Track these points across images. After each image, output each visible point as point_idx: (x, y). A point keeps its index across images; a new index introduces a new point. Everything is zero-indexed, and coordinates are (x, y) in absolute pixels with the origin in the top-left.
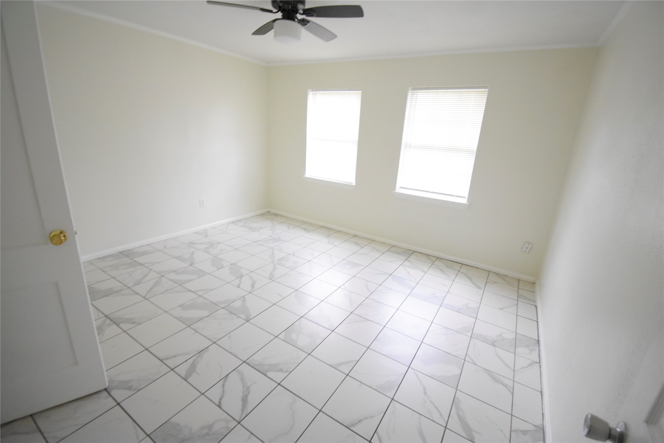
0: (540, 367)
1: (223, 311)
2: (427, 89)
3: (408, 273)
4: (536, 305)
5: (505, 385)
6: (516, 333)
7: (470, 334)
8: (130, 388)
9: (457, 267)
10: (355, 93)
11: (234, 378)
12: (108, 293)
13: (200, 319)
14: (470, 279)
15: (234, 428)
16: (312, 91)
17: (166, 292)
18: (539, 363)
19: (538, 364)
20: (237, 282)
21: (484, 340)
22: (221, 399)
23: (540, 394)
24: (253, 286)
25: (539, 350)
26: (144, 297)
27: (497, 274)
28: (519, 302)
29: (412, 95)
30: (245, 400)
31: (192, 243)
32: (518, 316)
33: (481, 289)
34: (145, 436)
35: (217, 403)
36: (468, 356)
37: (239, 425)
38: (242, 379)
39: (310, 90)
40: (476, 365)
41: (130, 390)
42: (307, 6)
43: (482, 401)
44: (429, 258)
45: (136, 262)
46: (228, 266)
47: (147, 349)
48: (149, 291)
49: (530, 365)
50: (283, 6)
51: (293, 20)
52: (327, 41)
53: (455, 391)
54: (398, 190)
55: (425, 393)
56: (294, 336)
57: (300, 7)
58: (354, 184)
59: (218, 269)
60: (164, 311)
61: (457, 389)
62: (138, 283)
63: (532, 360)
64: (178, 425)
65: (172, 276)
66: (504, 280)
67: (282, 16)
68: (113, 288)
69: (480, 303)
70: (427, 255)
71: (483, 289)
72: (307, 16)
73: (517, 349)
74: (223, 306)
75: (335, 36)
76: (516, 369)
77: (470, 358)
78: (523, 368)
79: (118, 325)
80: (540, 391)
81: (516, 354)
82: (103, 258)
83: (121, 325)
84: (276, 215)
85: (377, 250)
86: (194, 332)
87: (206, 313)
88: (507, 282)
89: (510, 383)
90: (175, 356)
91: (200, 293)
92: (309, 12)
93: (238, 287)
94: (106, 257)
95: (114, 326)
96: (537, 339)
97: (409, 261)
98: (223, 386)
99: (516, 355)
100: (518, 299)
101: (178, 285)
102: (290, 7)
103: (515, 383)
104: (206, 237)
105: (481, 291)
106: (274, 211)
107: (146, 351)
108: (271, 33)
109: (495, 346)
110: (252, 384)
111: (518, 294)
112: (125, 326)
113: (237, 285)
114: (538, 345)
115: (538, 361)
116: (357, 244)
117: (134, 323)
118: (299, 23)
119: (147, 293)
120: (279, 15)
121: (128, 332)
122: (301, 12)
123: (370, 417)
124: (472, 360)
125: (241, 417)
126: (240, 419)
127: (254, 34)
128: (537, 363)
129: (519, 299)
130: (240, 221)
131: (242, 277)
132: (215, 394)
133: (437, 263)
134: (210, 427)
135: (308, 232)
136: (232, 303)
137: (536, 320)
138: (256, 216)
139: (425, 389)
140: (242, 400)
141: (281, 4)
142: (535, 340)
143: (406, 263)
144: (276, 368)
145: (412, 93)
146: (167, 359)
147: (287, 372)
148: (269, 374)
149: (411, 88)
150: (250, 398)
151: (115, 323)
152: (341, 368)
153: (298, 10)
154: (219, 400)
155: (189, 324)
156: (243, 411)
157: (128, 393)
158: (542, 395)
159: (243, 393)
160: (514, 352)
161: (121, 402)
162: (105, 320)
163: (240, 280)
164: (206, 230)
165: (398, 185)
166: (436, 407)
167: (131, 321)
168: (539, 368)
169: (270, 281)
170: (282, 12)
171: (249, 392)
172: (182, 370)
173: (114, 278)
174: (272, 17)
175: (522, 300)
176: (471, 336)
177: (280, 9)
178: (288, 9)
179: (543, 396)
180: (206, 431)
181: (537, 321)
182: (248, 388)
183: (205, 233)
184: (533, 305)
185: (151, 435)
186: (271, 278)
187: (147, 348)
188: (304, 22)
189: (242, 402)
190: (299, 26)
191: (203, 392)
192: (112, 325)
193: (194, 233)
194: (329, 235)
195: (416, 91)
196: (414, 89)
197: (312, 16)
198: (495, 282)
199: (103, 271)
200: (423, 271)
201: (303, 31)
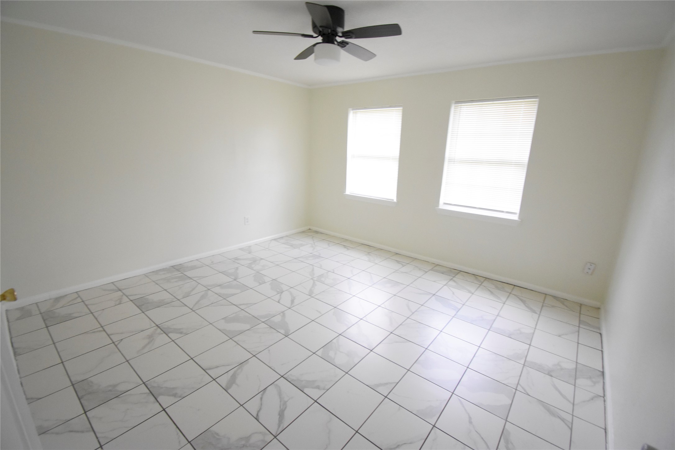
0: (605, 401)
1: (263, 325)
2: (472, 101)
3: (453, 293)
4: (601, 333)
5: (563, 420)
6: (577, 362)
7: (522, 362)
8: (175, 395)
9: (508, 288)
10: (396, 110)
11: (272, 392)
12: (160, 304)
13: (242, 332)
14: (523, 302)
15: (270, 442)
16: (353, 110)
17: (212, 305)
18: (604, 397)
19: (602, 398)
20: (277, 297)
21: (540, 368)
22: (258, 412)
23: (603, 431)
24: (292, 301)
25: (604, 383)
26: (191, 309)
27: (555, 297)
28: (580, 329)
29: (455, 108)
30: (281, 415)
31: (236, 259)
32: (579, 345)
33: (536, 313)
34: (187, 442)
35: (255, 416)
36: (520, 385)
37: (275, 439)
38: (280, 394)
39: (351, 109)
40: (530, 396)
41: (175, 397)
42: (347, 28)
43: (535, 436)
44: (476, 278)
45: (186, 275)
46: (270, 281)
47: (192, 359)
48: (196, 304)
49: (592, 399)
50: (323, 30)
51: (333, 43)
52: (366, 60)
53: (504, 423)
54: (442, 206)
55: (470, 422)
56: (331, 354)
57: (340, 30)
58: (395, 200)
59: (260, 284)
60: (209, 323)
61: (506, 421)
62: (187, 295)
63: (595, 394)
64: (217, 434)
65: (218, 290)
66: (564, 304)
67: (322, 40)
68: (165, 299)
69: (535, 328)
70: (475, 275)
71: (538, 313)
72: (346, 38)
73: (577, 381)
74: (263, 320)
75: (374, 55)
76: (575, 403)
77: (523, 388)
78: (584, 402)
79: (167, 335)
80: (604, 428)
81: (576, 385)
82: (156, 272)
83: (170, 335)
84: (317, 232)
85: (420, 269)
86: (236, 344)
87: (247, 326)
88: (567, 306)
89: (569, 418)
90: (217, 367)
91: (242, 307)
92: (348, 34)
93: (279, 302)
94: (160, 270)
95: (164, 334)
96: (601, 370)
97: (455, 281)
98: (261, 398)
99: (576, 388)
100: (579, 325)
101: (222, 299)
102: (330, 31)
103: (574, 418)
104: (250, 253)
105: (536, 316)
106: (314, 228)
107: (191, 360)
108: (312, 57)
109: (551, 376)
110: (289, 399)
111: (580, 320)
112: (173, 336)
113: (277, 301)
114: (602, 377)
115: (602, 395)
116: (398, 262)
117: (181, 333)
118: (338, 45)
119: (194, 305)
120: (320, 39)
121: (175, 341)
122: (340, 34)
123: (410, 443)
124: (525, 390)
125: (277, 431)
126: (276, 433)
127: (296, 59)
128: (601, 396)
129: (581, 326)
130: (282, 238)
131: (282, 292)
132: (253, 406)
133: (486, 283)
134: (248, 438)
135: (348, 249)
136: (272, 317)
137: (600, 349)
138: (298, 233)
139: (470, 418)
140: (279, 414)
141: (321, 29)
142: (599, 371)
143: (451, 283)
144: (313, 384)
145: (455, 106)
146: (210, 369)
147: (324, 389)
148: (306, 390)
149: (454, 102)
150: (286, 413)
151: (165, 333)
152: (379, 389)
153: (338, 32)
154: (256, 414)
155: (231, 336)
156: (279, 426)
157: (173, 400)
158: (606, 432)
159: (280, 407)
160: (574, 384)
161: (166, 408)
162: (156, 329)
163: (280, 295)
164: (250, 247)
165: (442, 201)
166: (482, 438)
167: (179, 331)
168: (603, 402)
169: (310, 297)
170: (322, 36)
171: (286, 408)
172: (223, 381)
173: (165, 290)
174: (312, 41)
175: (584, 327)
176: (524, 363)
177: (320, 34)
178: (327, 33)
179: (607, 434)
180: (243, 442)
181: (602, 351)
182: (285, 403)
183: (249, 250)
184: (598, 333)
185: (191, 442)
186: (311, 294)
187: (192, 357)
188: (343, 45)
189: (278, 417)
190: (339, 48)
191: (242, 404)
192: (162, 334)
193: (239, 249)
194: (369, 253)
195: (460, 104)
196: (457, 102)
197: (351, 38)
198: (553, 306)
199: (157, 284)
200: (470, 292)
201: (342, 53)
